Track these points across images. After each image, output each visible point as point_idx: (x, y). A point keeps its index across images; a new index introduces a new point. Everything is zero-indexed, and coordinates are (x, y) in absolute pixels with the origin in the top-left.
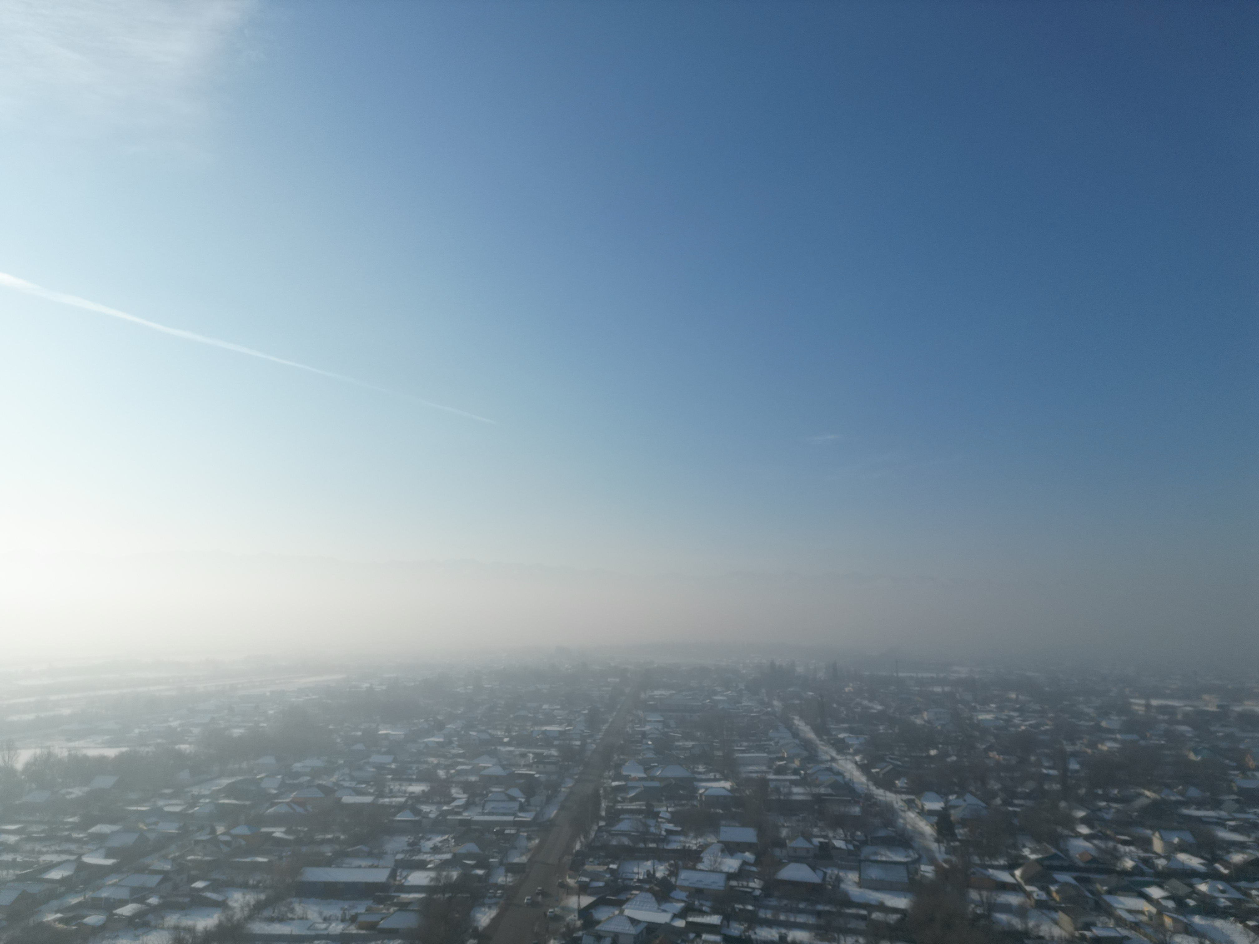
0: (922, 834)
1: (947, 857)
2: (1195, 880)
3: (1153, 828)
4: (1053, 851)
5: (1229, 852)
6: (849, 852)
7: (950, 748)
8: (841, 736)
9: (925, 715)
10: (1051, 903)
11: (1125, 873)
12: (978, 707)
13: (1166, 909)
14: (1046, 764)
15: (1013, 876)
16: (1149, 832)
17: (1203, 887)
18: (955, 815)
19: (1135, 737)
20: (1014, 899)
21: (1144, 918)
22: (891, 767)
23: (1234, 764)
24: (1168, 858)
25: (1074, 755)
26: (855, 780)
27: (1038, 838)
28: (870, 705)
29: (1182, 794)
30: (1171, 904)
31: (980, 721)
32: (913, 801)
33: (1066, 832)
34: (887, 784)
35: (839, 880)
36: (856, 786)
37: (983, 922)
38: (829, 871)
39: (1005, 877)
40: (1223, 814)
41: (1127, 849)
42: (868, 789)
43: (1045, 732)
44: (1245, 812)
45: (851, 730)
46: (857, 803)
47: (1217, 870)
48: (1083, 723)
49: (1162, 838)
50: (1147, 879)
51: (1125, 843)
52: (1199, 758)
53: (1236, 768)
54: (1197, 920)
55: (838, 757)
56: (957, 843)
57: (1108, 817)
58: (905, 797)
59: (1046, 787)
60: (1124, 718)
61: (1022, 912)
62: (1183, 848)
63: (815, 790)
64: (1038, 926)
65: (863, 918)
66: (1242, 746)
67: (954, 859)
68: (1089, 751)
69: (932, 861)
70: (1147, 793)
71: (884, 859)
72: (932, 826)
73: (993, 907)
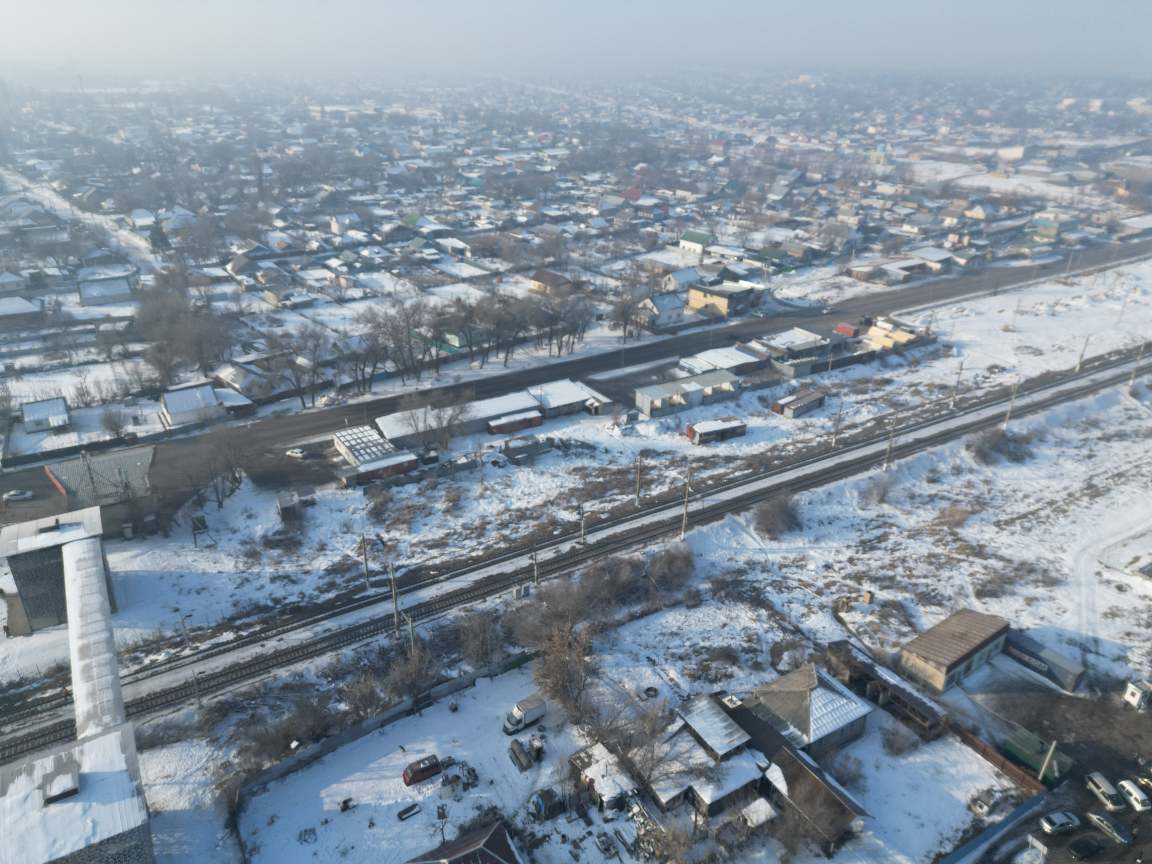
0: (137, 249)
1: (165, 264)
2: (360, 249)
3: (331, 214)
4: (256, 244)
5: (381, 224)
6: (65, 278)
7: (152, 165)
8: (30, 162)
9: (122, 134)
10: (259, 286)
11: (312, 252)
12: (175, 121)
13: (342, 273)
14: (244, 171)
15: (225, 270)
16: (328, 218)
17: (365, 253)
18: (166, 227)
19: (315, 140)
20: (228, 289)
21: (327, 283)
22: (94, 189)
23: (385, 157)
24: (342, 236)
25: (267, 160)
26: (57, 207)
27: (243, 236)
28: (57, 126)
29: (350, 185)
30: (345, 269)
31: (178, 136)
32: (123, 220)
33: (265, 227)
34: (95, 208)
35: (59, 304)
36: (59, 213)
37: (204, 312)
38: (47, 299)
39: (218, 272)
40: (378, 196)
41: (313, 233)
42: (73, 214)
43: (240, 142)
44: (393, 193)
45: (40, 156)
46: (63, 229)
47: (374, 239)
48: (271, 131)
49: (338, 221)
50: (328, 254)
51: (311, 229)
52: (362, 154)
53: (386, 160)
54: (362, 276)
55: (32, 186)
56: (172, 252)
57: (297, 210)
58: (114, 217)
59: (245, 191)
60: (305, 124)
61: (236, 297)
62: (352, 226)
63: (12, 223)
64: (249, 305)
65: (92, 331)
66: (391, 142)
67: (171, 265)
68: (279, 156)
69: (151, 270)
70: (326, 187)
71: (102, 277)
72: (146, 239)
73: (210, 298)
